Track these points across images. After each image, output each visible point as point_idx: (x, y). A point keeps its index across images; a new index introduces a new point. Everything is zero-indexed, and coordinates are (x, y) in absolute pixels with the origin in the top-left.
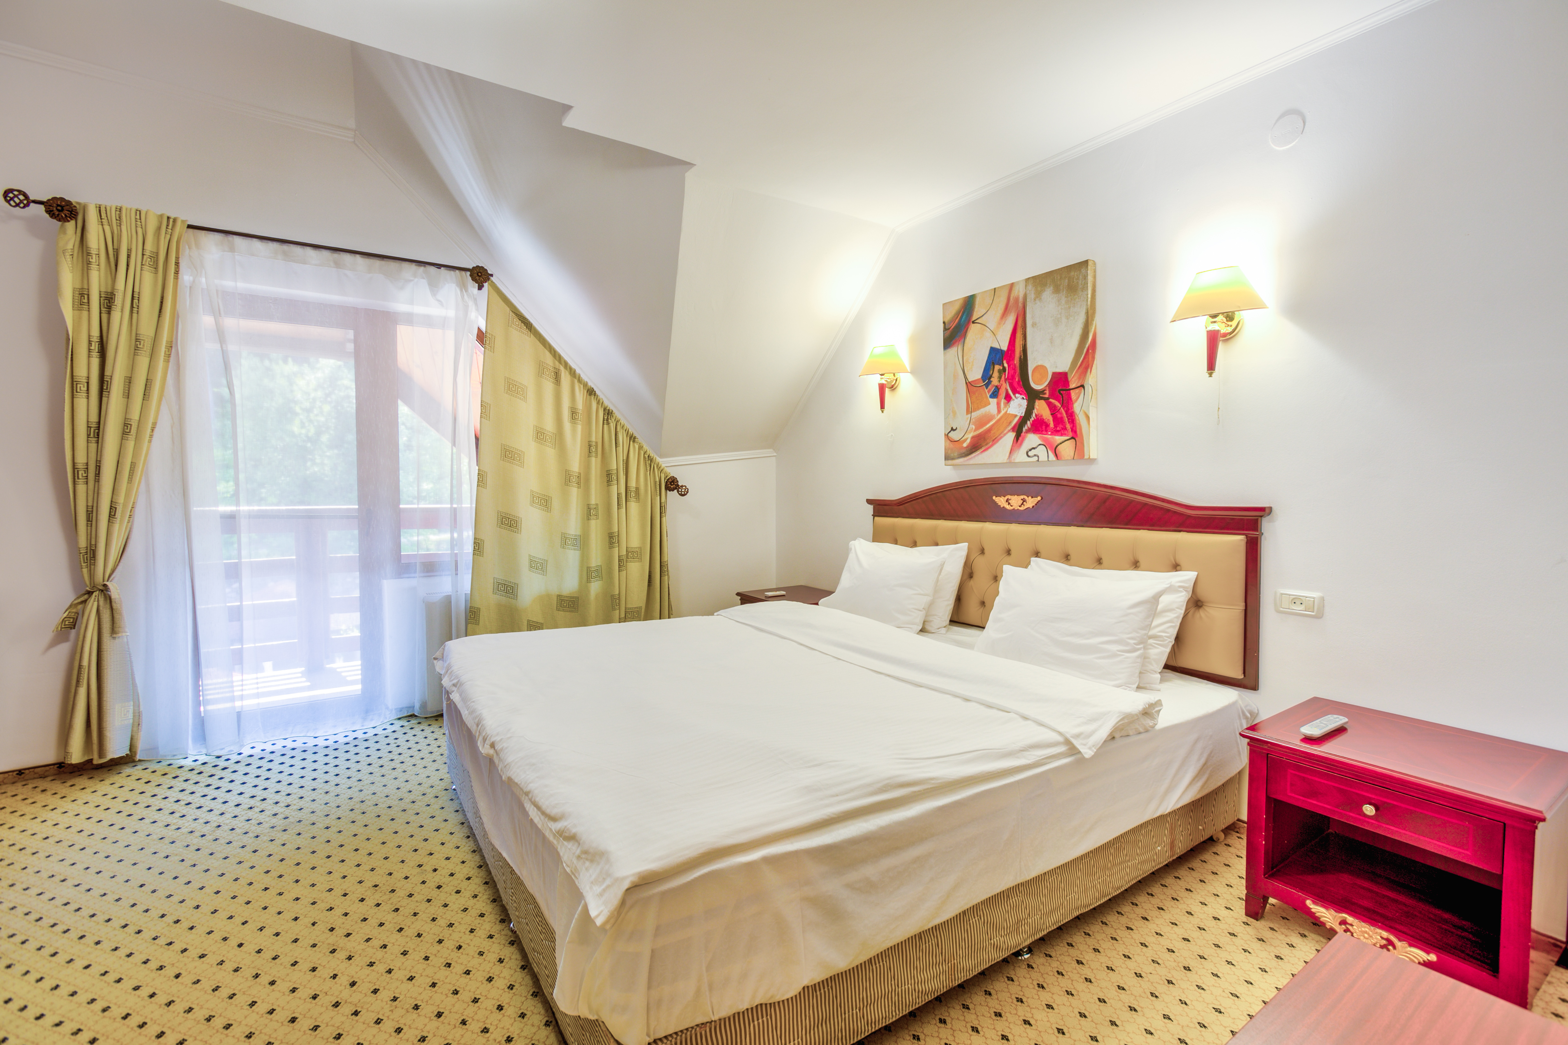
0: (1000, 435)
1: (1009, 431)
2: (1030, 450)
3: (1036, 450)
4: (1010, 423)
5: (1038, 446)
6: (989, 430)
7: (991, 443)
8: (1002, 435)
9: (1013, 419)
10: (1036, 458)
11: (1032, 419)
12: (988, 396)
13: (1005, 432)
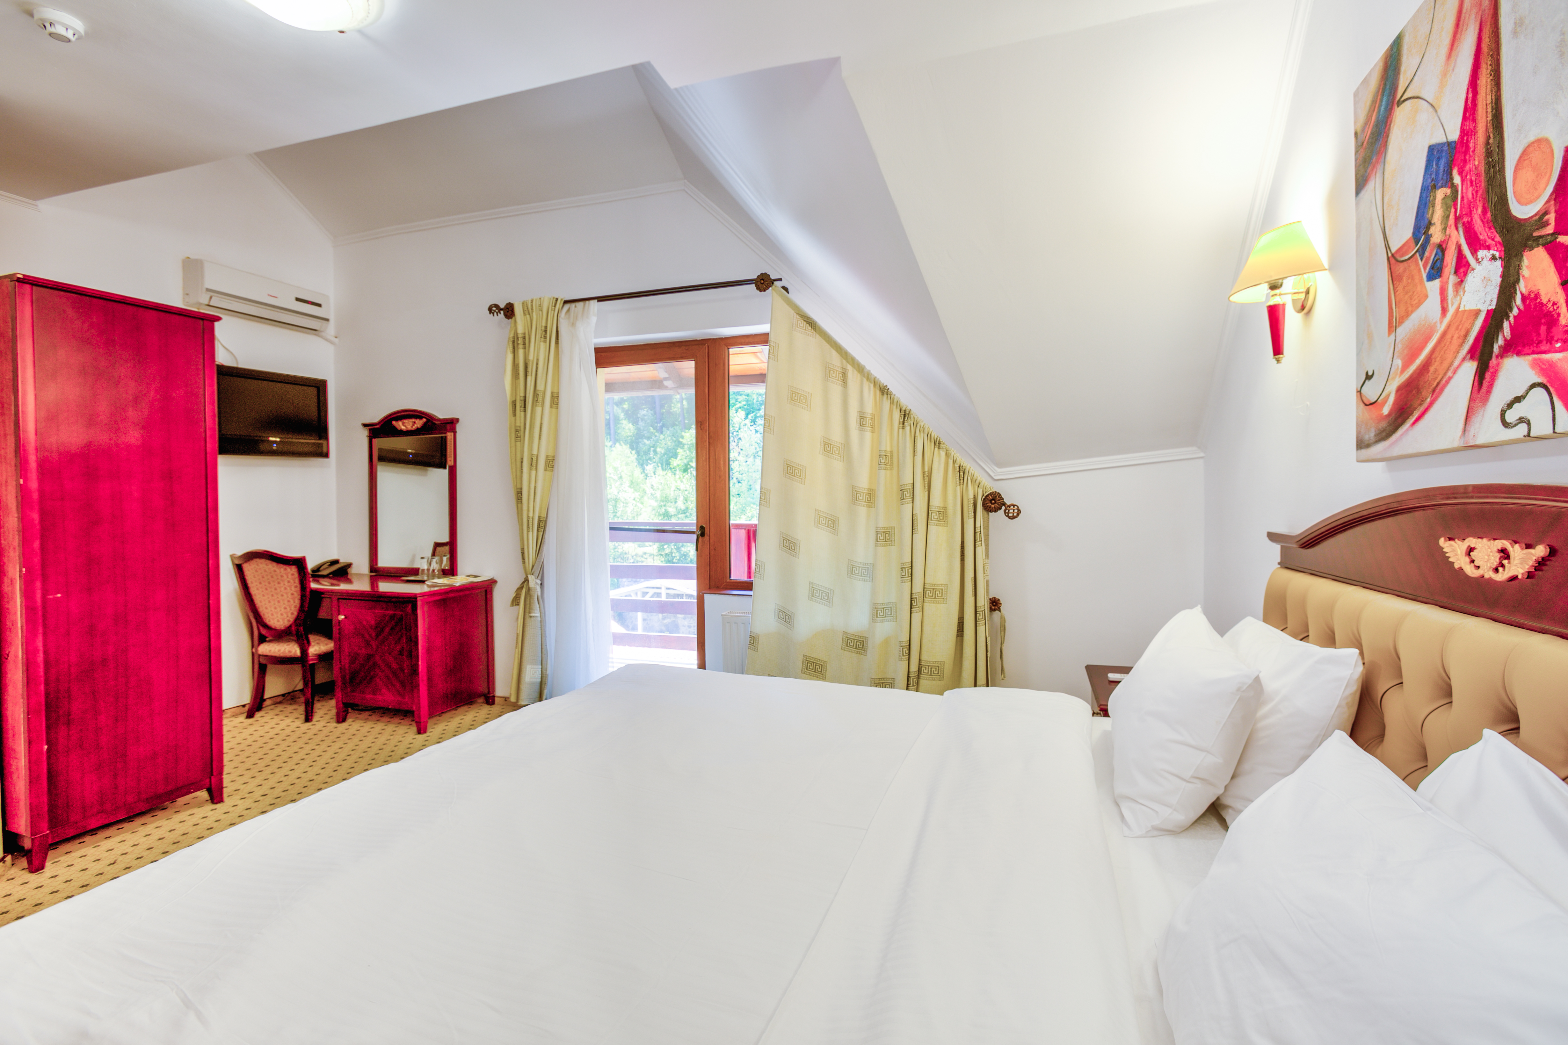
0: (1445, 374)
1: (1464, 359)
2: (1510, 406)
3: (1524, 402)
4: (1466, 335)
5: (1527, 392)
6: (1425, 367)
7: (1429, 400)
8: (1450, 374)
9: (1473, 324)
10: (1522, 429)
11: (1515, 311)
12: (1424, 276)
13: (1456, 364)
